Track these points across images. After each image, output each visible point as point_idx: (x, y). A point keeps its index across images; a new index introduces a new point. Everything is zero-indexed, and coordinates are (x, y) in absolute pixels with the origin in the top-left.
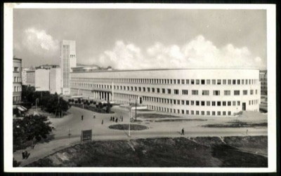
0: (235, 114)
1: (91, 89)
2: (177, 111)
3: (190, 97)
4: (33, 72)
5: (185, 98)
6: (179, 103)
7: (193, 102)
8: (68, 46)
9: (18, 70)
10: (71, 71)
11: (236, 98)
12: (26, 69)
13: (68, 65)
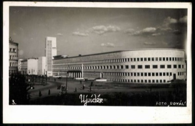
0: (168, 82)
1: (67, 70)
2: (127, 81)
3: (137, 70)
4: (26, 61)
5: (133, 71)
6: (129, 75)
7: (138, 74)
8: (51, 42)
9: (15, 51)
10: (53, 58)
11: (169, 71)
12: (21, 60)
13: (51, 54)
